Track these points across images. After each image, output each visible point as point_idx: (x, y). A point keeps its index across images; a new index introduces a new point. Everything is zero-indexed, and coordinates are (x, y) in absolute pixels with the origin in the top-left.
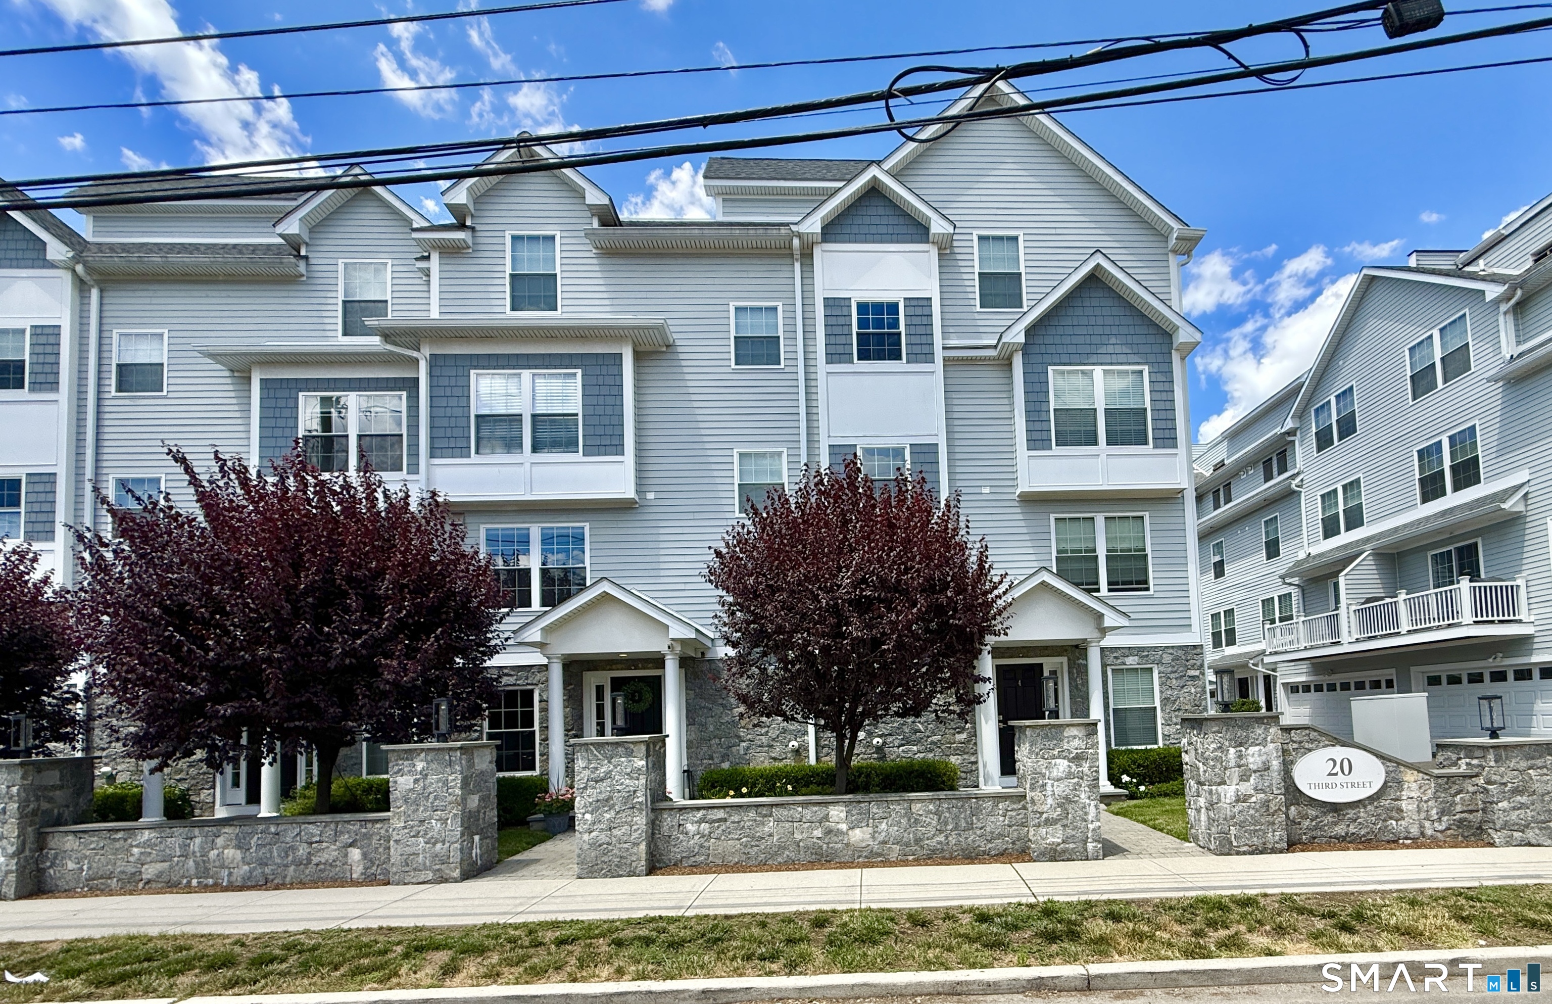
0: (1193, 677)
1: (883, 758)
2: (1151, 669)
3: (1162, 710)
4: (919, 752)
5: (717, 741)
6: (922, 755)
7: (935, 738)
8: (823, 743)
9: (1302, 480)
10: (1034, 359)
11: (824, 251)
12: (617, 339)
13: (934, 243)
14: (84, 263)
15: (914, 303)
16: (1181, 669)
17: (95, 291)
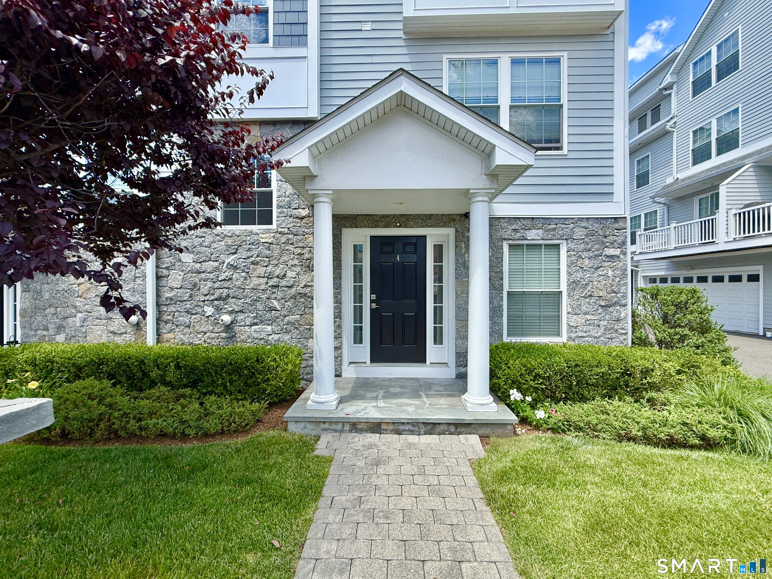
0: (612, 257)
1: (232, 338)
2: (558, 246)
3: (569, 296)
4: (274, 332)
5: (52, 310)
6: (276, 337)
7: (292, 318)
8: (165, 317)
9: (675, 123)
16: (597, 246)
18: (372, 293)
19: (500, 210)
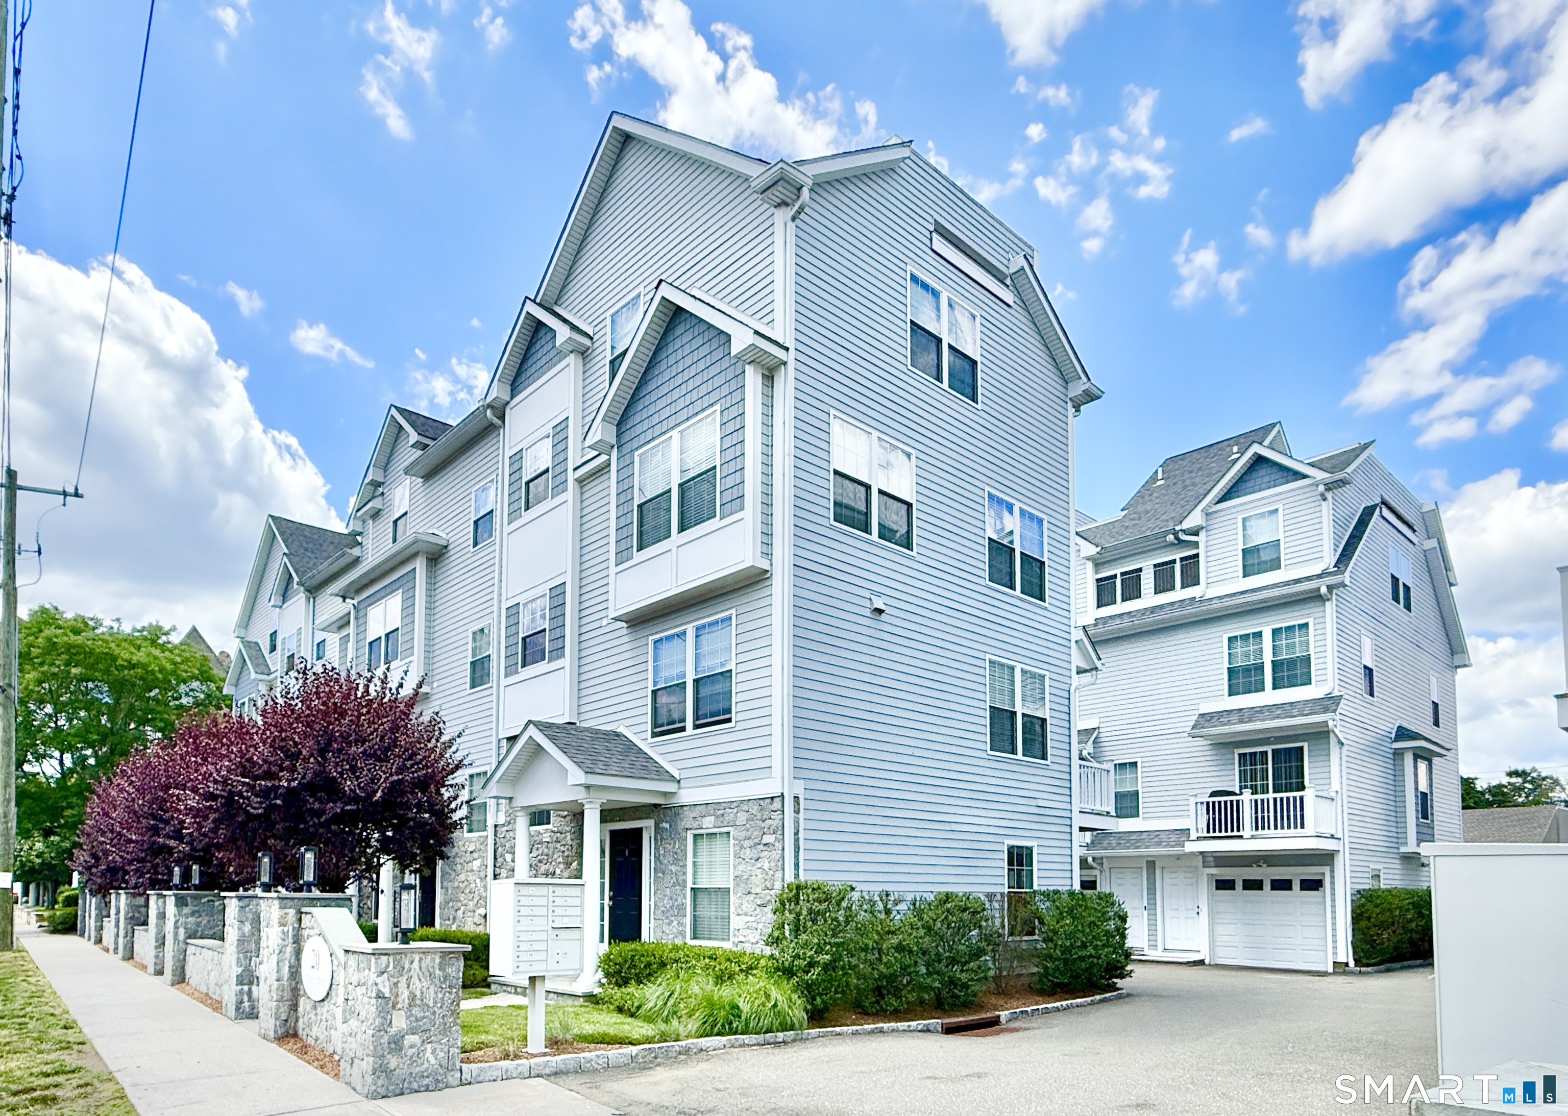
0: (768, 845)
3: (734, 892)
10: (626, 449)
11: (512, 409)
12: (414, 556)
13: (571, 352)
14: (303, 585)
15: (559, 429)
16: (756, 833)
17: (312, 600)
18: (610, 890)
19: (686, 796)
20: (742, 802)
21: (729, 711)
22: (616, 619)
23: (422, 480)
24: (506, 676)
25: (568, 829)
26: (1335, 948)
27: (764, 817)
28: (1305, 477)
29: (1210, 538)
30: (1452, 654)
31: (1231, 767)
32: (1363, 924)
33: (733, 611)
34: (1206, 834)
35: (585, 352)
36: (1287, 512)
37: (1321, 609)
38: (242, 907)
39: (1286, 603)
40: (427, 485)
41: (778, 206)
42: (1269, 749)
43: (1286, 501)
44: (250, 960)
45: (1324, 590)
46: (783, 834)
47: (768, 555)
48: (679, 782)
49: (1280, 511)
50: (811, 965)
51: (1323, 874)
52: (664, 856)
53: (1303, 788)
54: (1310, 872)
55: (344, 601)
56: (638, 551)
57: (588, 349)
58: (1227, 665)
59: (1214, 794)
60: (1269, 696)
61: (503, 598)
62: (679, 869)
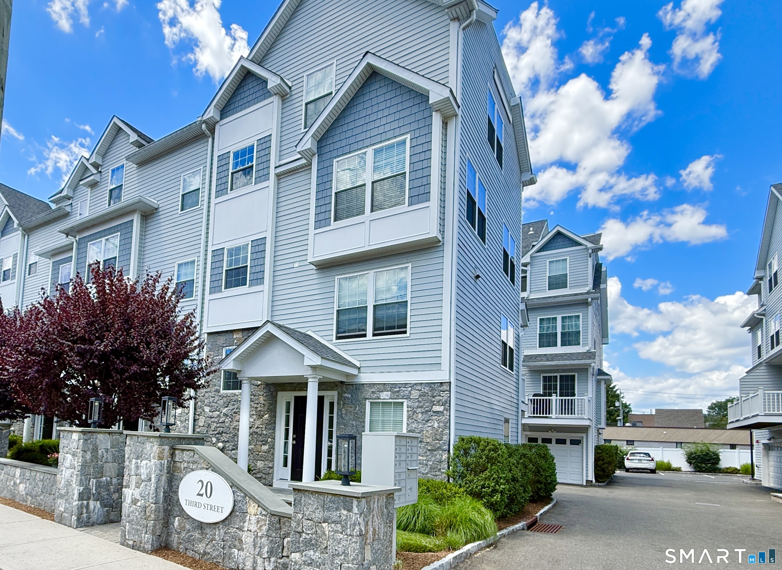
0: (439, 412)
2: (401, 403)
10: (324, 157)
11: (220, 126)
12: (132, 212)
13: (275, 94)
14: (21, 226)
15: (262, 141)
16: (427, 404)
17: (26, 236)
18: (294, 434)
19: (365, 378)
20: (416, 384)
21: (405, 326)
22: (311, 263)
23: (136, 166)
24: (210, 293)
25: (261, 393)
26: (587, 473)
27: (435, 394)
28: (580, 244)
29: (533, 269)
30: (603, 337)
31: (539, 382)
32: (600, 463)
33: (410, 265)
34: (533, 415)
35: (284, 96)
36: (571, 261)
37: (586, 309)
38: (86, 440)
39: (569, 305)
40: (140, 169)
41: (453, 19)
42: (558, 375)
43: (571, 255)
44: (89, 481)
45: (590, 300)
46: (450, 406)
47: (442, 232)
48: (359, 369)
49: (568, 260)
50: (494, 491)
51: (583, 437)
52: (346, 414)
53: (574, 395)
54: (576, 436)
55: (67, 237)
56: (334, 221)
57: (287, 95)
58: (538, 332)
59: (535, 395)
60: (559, 349)
61: (210, 244)
62: (359, 423)
